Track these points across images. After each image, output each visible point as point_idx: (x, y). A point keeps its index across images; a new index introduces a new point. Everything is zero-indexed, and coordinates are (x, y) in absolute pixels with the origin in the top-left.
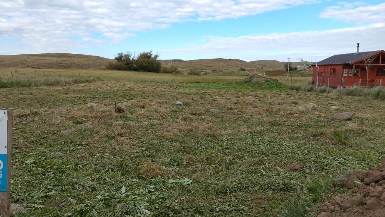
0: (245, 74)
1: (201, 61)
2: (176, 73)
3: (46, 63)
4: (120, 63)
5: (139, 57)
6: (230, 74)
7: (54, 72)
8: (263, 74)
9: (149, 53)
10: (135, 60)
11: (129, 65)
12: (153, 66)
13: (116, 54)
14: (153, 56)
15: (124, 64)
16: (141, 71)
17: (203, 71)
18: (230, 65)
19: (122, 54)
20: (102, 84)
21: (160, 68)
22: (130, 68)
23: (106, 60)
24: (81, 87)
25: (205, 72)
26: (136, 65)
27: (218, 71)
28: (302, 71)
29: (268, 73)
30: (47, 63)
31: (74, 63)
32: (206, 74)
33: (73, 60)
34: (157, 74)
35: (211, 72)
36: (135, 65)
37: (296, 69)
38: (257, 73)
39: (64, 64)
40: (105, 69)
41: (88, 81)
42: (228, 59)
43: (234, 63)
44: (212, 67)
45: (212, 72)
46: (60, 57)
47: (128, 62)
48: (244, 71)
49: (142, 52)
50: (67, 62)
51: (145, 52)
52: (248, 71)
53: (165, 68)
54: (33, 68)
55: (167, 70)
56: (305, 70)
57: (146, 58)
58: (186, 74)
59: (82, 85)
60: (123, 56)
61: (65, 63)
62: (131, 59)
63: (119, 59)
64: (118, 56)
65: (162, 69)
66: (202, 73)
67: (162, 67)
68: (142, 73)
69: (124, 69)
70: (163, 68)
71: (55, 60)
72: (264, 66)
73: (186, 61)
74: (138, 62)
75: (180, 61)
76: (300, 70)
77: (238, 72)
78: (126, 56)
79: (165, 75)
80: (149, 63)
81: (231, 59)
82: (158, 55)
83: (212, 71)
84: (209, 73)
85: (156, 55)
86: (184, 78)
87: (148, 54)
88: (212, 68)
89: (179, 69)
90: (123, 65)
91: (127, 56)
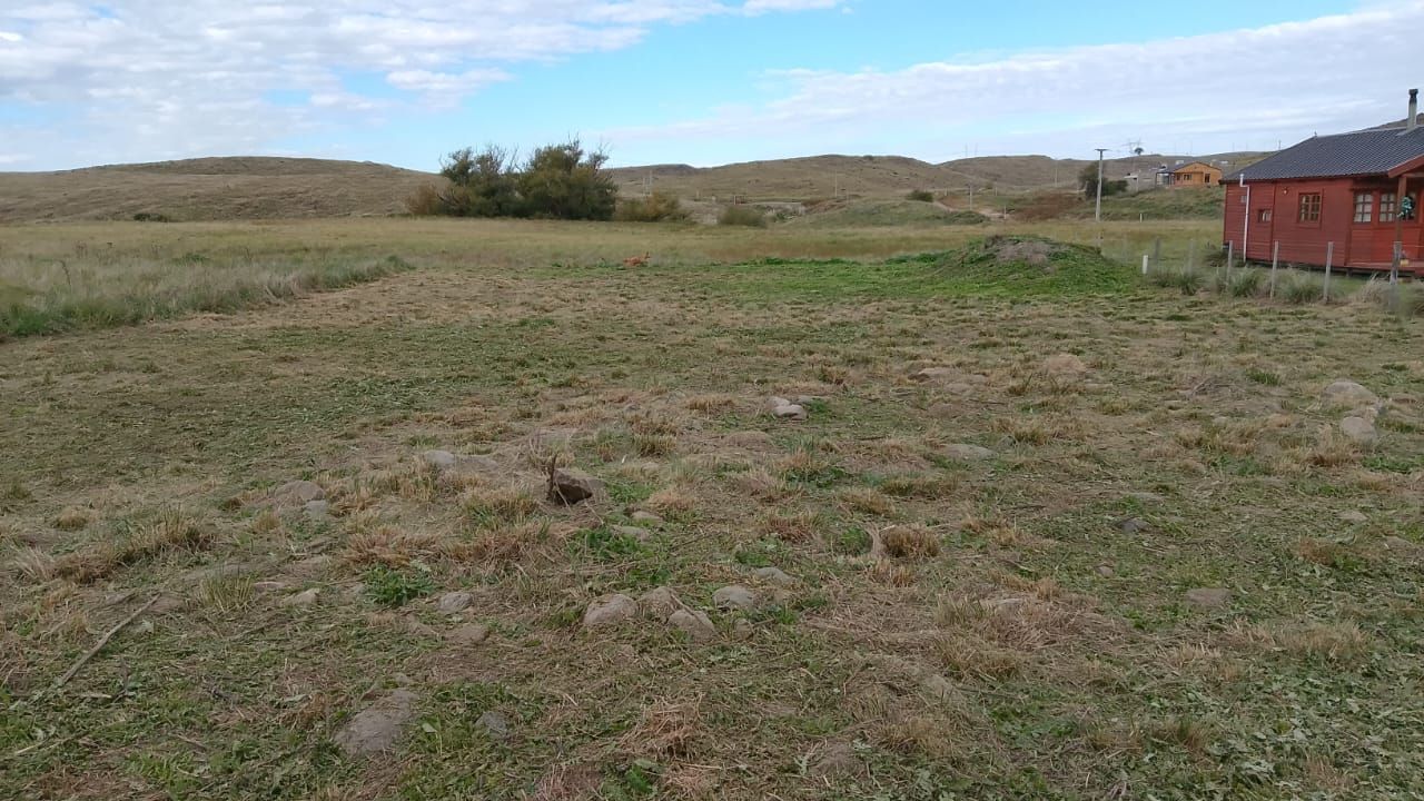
0: (930, 214)
1: (759, 167)
2: (674, 219)
3: (185, 198)
4: (460, 191)
5: (534, 164)
6: (873, 216)
7: (221, 235)
8: (998, 211)
9: (570, 149)
10: (516, 175)
11: (498, 197)
12: (587, 197)
13: (446, 158)
14: (584, 159)
15: (478, 194)
16: (541, 218)
17: (769, 208)
18: (868, 179)
19: (468, 153)
20: (415, 289)
21: (613, 202)
22: (499, 205)
23: (408, 176)
24: (338, 308)
25: (779, 211)
26: (524, 194)
27: (827, 204)
28: (1147, 196)
29: (1017, 206)
30: (192, 197)
31: (292, 195)
32: (781, 217)
33: (285, 183)
34: (603, 226)
35: (802, 209)
36: (517, 194)
37: (1122, 185)
38: (976, 206)
39: (254, 198)
40: (407, 215)
41: (358, 278)
42: (862, 155)
43: (885, 172)
44: (800, 188)
45: (804, 208)
46: (237, 172)
47: (493, 184)
48: (929, 204)
49: (543, 147)
50: (263, 189)
51: (556, 146)
52: (941, 200)
53: (634, 203)
54: (140, 218)
55: (639, 210)
56: (1157, 189)
57: (559, 168)
58: (711, 220)
59: (340, 296)
60: (471, 163)
61: (257, 196)
62: (503, 170)
63: (460, 172)
64: (453, 162)
65: (619, 205)
66: (770, 214)
67: (621, 199)
68: (547, 224)
69: (481, 213)
70: (626, 203)
71: (217, 183)
72: (997, 177)
73: (704, 171)
74: (531, 182)
75: (682, 170)
76: (1140, 192)
77: (904, 205)
78: (482, 160)
79: (636, 230)
80: (570, 186)
81: (873, 155)
82: (605, 154)
83: (805, 204)
84: (795, 213)
85: (598, 153)
86: (708, 241)
87: (567, 152)
88: (802, 191)
89: (685, 204)
90: (472, 198)
91: (488, 161)
